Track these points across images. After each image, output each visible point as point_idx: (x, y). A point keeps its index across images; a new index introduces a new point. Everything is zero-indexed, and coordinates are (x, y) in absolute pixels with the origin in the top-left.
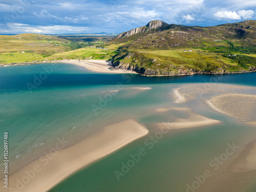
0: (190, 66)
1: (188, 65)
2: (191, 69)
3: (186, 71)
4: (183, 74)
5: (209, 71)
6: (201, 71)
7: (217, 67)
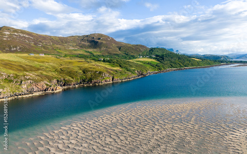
0: (50, 74)
1: (44, 73)
2: (55, 81)
3: (43, 84)
4: (37, 94)
5: (90, 80)
6: (74, 83)
7: (100, 73)
